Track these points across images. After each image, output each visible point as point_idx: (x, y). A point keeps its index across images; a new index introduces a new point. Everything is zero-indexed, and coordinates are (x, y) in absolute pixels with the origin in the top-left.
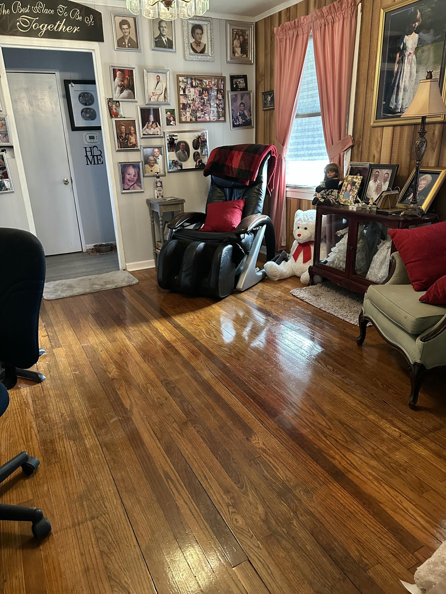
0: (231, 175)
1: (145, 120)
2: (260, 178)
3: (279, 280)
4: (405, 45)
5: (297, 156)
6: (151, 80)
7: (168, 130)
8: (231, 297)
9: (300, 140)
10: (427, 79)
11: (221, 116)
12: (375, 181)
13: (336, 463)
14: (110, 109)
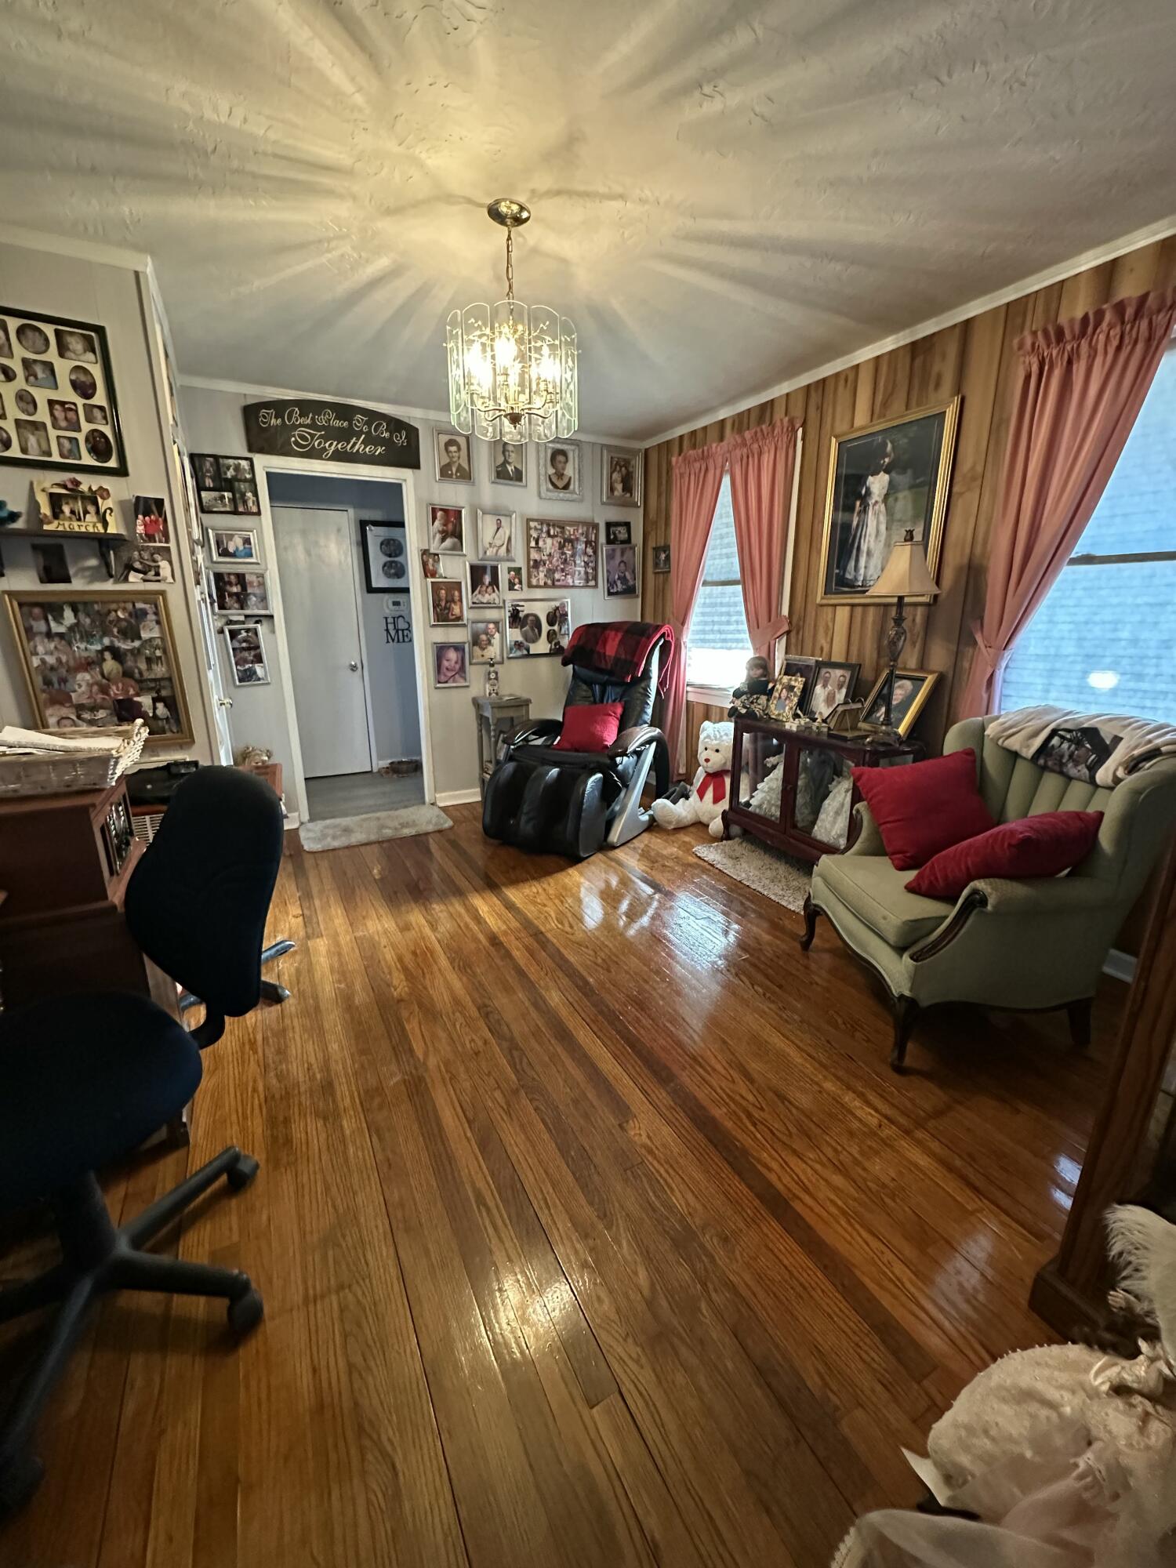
0: (603, 666)
1: (476, 582)
2: (647, 671)
3: (675, 829)
4: (868, 490)
5: (704, 641)
6: (488, 526)
7: (510, 597)
8: (600, 856)
9: (709, 619)
10: (906, 540)
11: (591, 579)
12: (825, 686)
13: (773, 1178)
14: (424, 564)
